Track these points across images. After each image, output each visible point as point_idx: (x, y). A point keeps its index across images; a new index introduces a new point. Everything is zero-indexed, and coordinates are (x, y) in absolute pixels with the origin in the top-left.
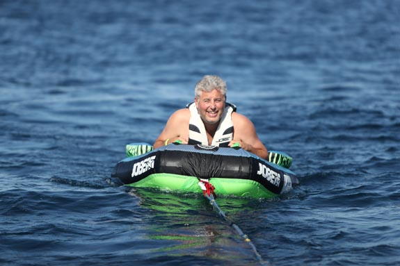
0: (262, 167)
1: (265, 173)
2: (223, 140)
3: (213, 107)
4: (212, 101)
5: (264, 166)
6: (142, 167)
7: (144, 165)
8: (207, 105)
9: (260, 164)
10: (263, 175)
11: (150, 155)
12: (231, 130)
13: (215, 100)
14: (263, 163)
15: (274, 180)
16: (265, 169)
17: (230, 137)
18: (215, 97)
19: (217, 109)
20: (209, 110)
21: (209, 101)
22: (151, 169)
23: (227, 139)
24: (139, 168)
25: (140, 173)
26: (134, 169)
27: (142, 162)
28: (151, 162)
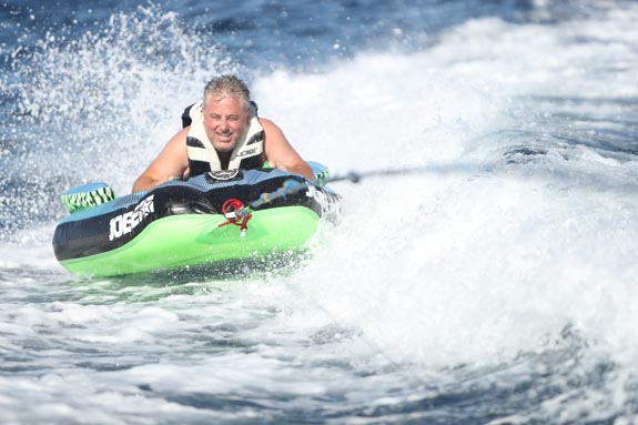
2: (248, 152)
3: (224, 128)
4: (224, 118)
6: (131, 221)
7: (135, 215)
8: (216, 123)
13: (228, 118)
17: (257, 148)
18: (229, 112)
19: (231, 130)
20: (218, 130)
21: (219, 117)
22: (150, 213)
23: (253, 151)
24: (123, 224)
25: (128, 231)
26: (113, 229)
27: (129, 214)
28: (147, 205)
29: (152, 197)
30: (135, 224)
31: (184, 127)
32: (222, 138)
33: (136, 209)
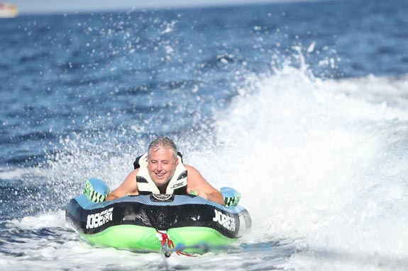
0: (218, 214)
1: (221, 220)
2: (178, 185)
5: (220, 213)
6: (98, 220)
7: (100, 218)
9: (216, 211)
10: (220, 222)
11: (107, 208)
12: (185, 175)
14: (219, 210)
15: (230, 225)
16: (221, 216)
18: (163, 159)
21: (156, 162)
22: (110, 221)
24: (94, 220)
25: (96, 226)
26: (89, 221)
27: (97, 215)
28: (109, 215)
29: (111, 209)
30: (101, 224)
33: (102, 213)
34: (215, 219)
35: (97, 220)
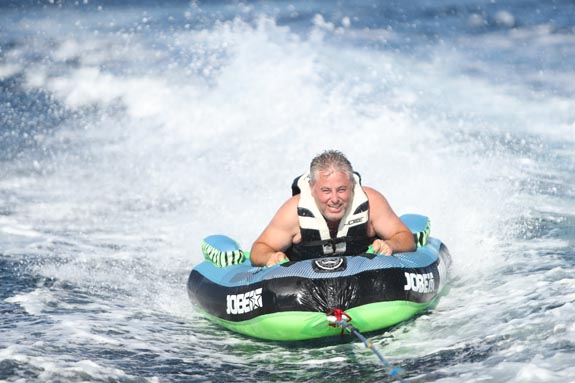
0: (410, 277)
1: (415, 285)
3: (335, 200)
4: (334, 191)
5: (413, 275)
6: (243, 304)
7: (246, 302)
8: (326, 196)
9: (407, 274)
13: (338, 190)
16: (415, 279)
17: (363, 217)
18: (338, 185)
19: (341, 201)
20: (330, 203)
21: (329, 190)
22: (259, 307)
23: (360, 220)
24: (237, 304)
25: (241, 312)
26: (229, 304)
27: (241, 296)
28: (256, 298)
29: (259, 291)
30: (247, 310)
31: (294, 195)
32: (333, 209)
33: (247, 295)
34: (407, 288)
35: (241, 304)
